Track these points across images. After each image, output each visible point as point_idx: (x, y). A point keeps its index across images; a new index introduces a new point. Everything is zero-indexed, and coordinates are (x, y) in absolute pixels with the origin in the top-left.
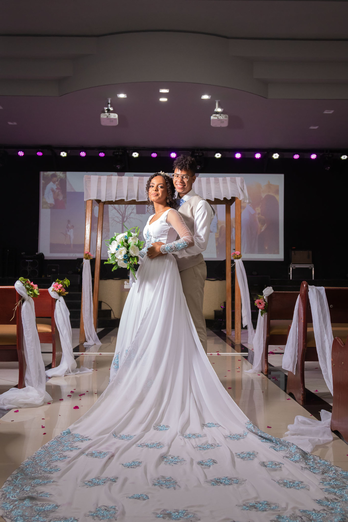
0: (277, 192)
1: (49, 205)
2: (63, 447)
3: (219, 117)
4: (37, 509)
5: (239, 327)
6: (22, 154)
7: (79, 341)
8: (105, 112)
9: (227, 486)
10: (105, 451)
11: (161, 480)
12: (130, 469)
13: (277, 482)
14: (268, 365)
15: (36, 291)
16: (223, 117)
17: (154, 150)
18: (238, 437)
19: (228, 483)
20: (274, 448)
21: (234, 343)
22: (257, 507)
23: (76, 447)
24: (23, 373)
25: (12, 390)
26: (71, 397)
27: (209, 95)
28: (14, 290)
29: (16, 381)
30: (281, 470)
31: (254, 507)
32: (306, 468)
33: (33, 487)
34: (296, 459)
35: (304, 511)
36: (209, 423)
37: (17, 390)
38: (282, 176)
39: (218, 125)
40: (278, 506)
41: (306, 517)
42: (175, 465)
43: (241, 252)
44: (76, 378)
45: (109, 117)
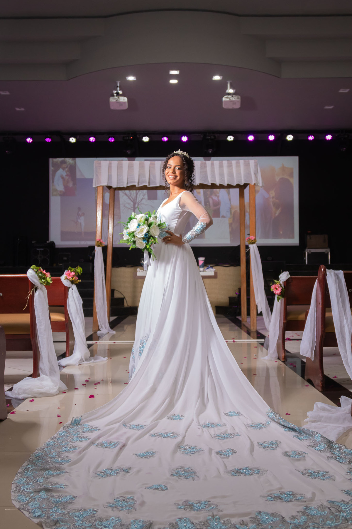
0: (291, 175)
1: (59, 192)
2: (72, 438)
3: (231, 99)
4: (54, 501)
5: (254, 313)
6: (30, 140)
7: (92, 331)
8: (114, 96)
9: (247, 476)
10: (115, 441)
11: (180, 470)
12: (144, 460)
13: (301, 473)
14: (285, 351)
15: (49, 279)
16: (235, 98)
17: (165, 134)
18: (260, 426)
19: (249, 473)
20: (297, 437)
21: (250, 330)
22: (282, 498)
23: (85, 437)
24: (37, 363)
25: (26, 380)
26: (86, 385)
27: (220, 75)
28: (27, 278)
29: (31, 371)
30: (305, 460)
31: (279, 497)
32: (332, 458)
33: (46, 478)
34: (321, 448)
35: (333, 502)
36: (230, 412)
37: (32, 380)
38: (296, 158)
39: (231, 107)
40: (304, 497)
41: (335, 507)
42: (193, 455)
43: (255, 237)
44: (90, 366)
45: (118, 101)
